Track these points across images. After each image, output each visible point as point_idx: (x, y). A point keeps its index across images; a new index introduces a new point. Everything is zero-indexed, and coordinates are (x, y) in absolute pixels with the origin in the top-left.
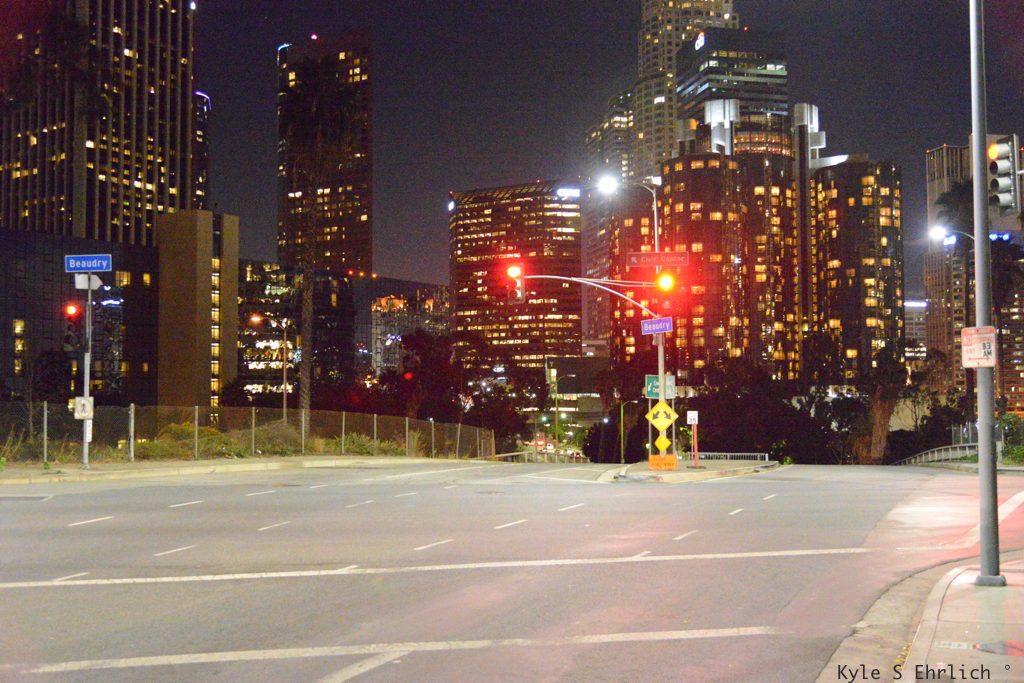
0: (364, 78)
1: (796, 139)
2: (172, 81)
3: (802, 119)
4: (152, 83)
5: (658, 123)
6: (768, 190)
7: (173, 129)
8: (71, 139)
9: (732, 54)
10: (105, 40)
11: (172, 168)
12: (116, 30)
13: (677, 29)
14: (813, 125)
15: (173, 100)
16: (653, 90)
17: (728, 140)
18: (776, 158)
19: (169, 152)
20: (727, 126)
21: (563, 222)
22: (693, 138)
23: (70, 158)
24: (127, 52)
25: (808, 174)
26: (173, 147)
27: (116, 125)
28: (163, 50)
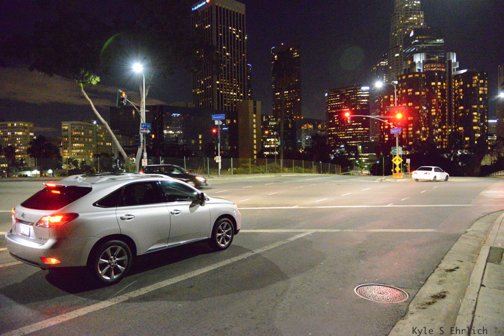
0: (298, 56)
1: (448, 65)
2: (241, 61)
3: (450, 57)
4: (234, 63)
5: (397, 63)
6: (436, 83)
7: (241, 76)
8: (213, 81)
9: (423, 37)
10: (221, 51)
11: (241, 88)
12: (224, 47)
13: (403, 30)
14: (454, 60)
15: (241, 67)
16: (395, 52)
17: (422, 67)
18: (439, 72)
19: (240, 83)
20: (422, 62)
21: (363, 98)
22: (409, 67)
23: (212, 87)
24: (227, 54)
25: (452, 77)
26: (241, 81)
27: (225, 76)
28: (237, 52)
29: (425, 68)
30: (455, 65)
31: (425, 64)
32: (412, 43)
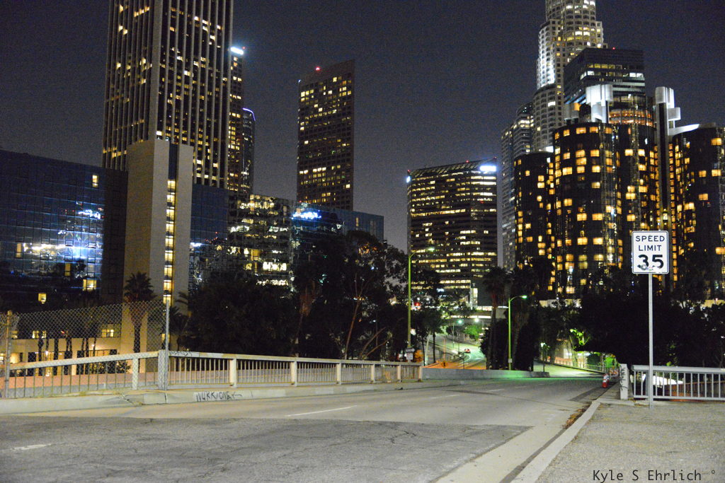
0: (349, 93)
1: (657, 114)
2: (217, 92)
3: (661, 98)
4: (202, 94)
5: (551, 120)
6: (636, 152)
7: (216, 124)
8: (147, 129)
9: (605, 66)
10: (171, 65)
11: (215, 149)
12: (179, 58)
13: (564, 55)
14: (670, 103)
15: (217, 105)
16: (548, 97)
17: (604, 115)
18: (642, 128)
19: (213, 139)
20: (603, 104)
21: (484, 189)
22: (577, 117)
24: (186, 73)
25: (667, 140)
26: (216, 136)
27: (177, 121)
28: (211, 72)
29: (610, 119)
30: (673, 114)
31: (611, 109)
32: (582, 77)
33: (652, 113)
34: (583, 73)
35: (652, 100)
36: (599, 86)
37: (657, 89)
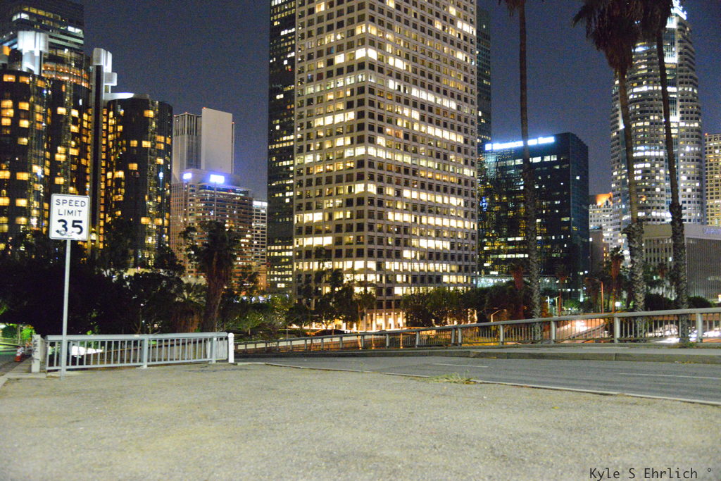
1: (94, 76)
3: (99, 60)
6: (69, 112)
9: (41, 13)
14: (107, 67)
17: (37, 66)
18: (76, 88)
20: (37, 54)
25: (102, 104)
29: (44, 71)
30: (110, 80)
31: (45, 60)
32: (15, 18)
33: (89, 73)
34: (16, 14)
35: (89, 60)
36: (33, 33)
37: (96, 49)
